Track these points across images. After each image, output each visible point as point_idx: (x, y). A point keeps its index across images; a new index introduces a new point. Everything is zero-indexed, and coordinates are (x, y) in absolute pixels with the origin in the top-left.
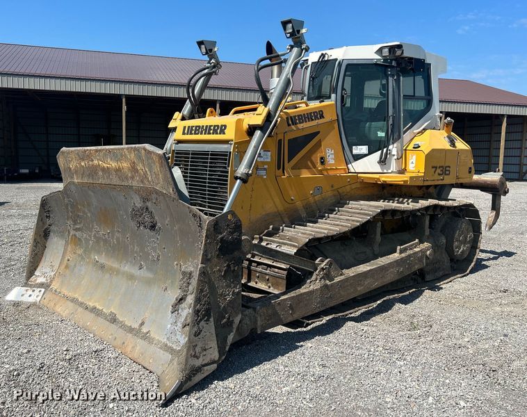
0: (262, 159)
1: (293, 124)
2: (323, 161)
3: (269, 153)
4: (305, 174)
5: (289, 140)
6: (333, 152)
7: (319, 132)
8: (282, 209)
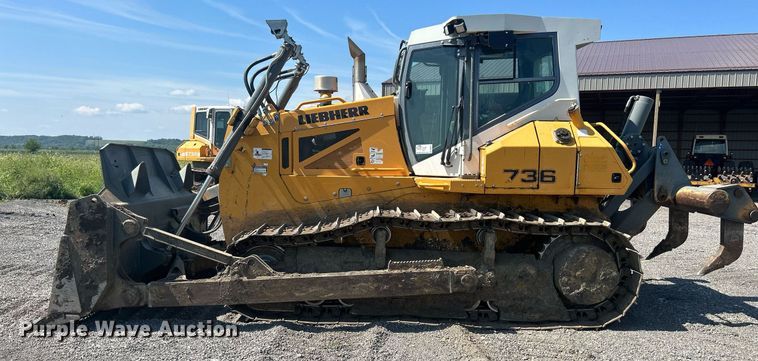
0: (260, 157)
1: (309, 122)
2: (361, 161)
3: (270, 152)
4: (328, 174)
5: (301, 139)
6: (381, 151)
7: (358, 130)
8: (290, 208)
